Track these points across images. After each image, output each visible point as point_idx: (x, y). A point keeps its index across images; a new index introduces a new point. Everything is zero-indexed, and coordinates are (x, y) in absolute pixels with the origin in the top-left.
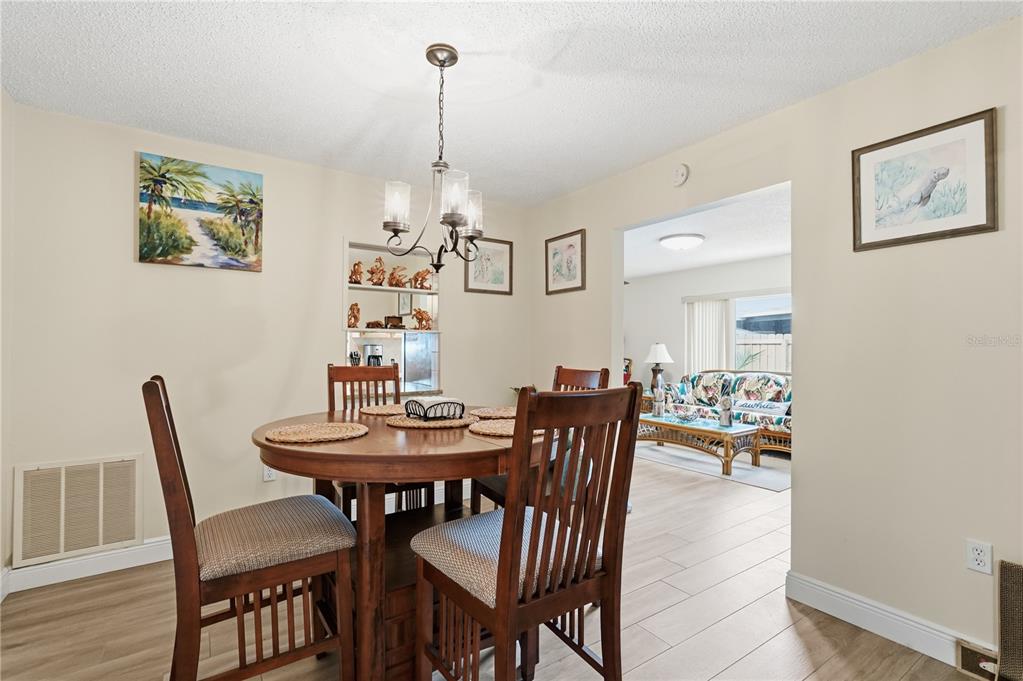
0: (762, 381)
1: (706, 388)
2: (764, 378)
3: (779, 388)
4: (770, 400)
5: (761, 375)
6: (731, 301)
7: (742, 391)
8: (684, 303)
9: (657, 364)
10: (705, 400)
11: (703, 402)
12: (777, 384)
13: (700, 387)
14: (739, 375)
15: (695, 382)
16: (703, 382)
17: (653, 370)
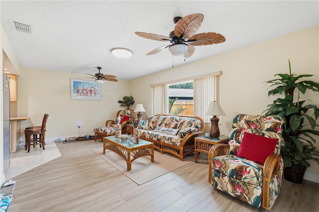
0: (171, 120)
1: (153, 122)
2: (172, 118)
3: (177, 123)
4: (173, 128)
5: (172, 116)
6: (165, 85)
7: (164, 124)
8: (151, 87)
9: (139, 112)
10: (152, 127)
11: (152, 128)
12: (176, 121)
13: (151, 122)
14: (164, 117)
15: (149, 120)
16: (152, 120)
17: (138, 115)
